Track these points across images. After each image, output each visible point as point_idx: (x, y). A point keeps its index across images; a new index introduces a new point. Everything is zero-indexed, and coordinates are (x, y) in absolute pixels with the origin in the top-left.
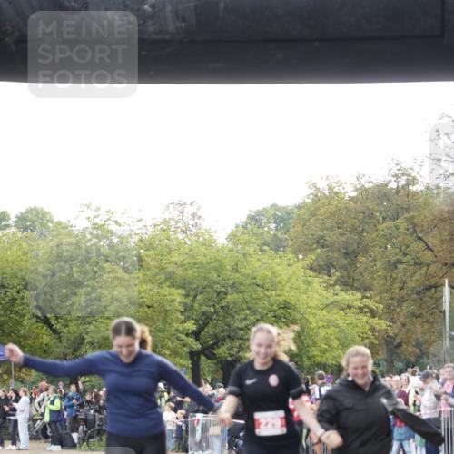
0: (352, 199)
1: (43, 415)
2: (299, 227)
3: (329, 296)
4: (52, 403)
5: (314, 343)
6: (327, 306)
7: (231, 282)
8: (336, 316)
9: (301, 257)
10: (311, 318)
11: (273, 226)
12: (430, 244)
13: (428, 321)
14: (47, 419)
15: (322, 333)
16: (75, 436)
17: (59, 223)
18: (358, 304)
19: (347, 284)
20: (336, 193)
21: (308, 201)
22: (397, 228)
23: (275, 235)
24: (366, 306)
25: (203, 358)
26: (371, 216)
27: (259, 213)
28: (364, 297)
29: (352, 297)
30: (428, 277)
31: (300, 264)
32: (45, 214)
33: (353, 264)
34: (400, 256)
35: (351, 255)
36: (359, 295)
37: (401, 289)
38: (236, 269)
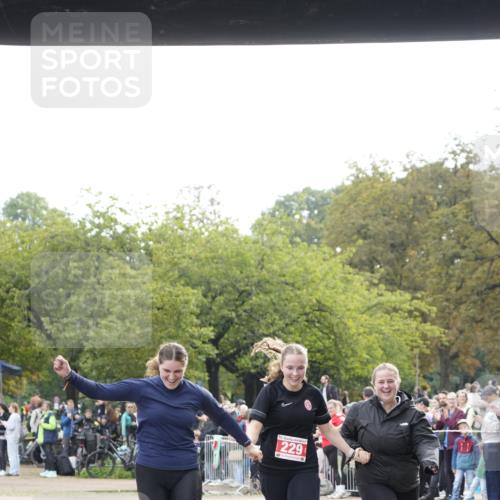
0: (400, 181)
1: (35, 435)
2: (338, 215)
3: (373, 296)
4: (47, 421)
5: (354, 353)
6: (369, 308)
7: (255, 280)
8: (380, 321)
9: (338, 250)
10: (350, 323)
11: (306, 213)
12: (494, 235)
13: (491, 328)
14: (40, 439)
15: (363, 341)
16: (73, 460)
17: (54, 211)
18: (407, 306)
19: (393, 282)
20: (382, 174)
21: (348, 183)
22: (454, 215)
23: (308, 225)
24: (416, 309)
25: (222, 369)
26: (423, 201)
27: (289, 198)
28: (414, 298)
29: (400, 298)
30: (490, 273)
31: (338, 258)
32: (38, 200)
33: (401, 258)
34: (458, 249)
35: (399, 247)
36: (408, 296)
37: (458, 288)
38: (261, 265)
